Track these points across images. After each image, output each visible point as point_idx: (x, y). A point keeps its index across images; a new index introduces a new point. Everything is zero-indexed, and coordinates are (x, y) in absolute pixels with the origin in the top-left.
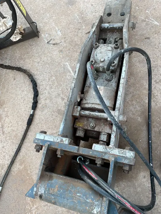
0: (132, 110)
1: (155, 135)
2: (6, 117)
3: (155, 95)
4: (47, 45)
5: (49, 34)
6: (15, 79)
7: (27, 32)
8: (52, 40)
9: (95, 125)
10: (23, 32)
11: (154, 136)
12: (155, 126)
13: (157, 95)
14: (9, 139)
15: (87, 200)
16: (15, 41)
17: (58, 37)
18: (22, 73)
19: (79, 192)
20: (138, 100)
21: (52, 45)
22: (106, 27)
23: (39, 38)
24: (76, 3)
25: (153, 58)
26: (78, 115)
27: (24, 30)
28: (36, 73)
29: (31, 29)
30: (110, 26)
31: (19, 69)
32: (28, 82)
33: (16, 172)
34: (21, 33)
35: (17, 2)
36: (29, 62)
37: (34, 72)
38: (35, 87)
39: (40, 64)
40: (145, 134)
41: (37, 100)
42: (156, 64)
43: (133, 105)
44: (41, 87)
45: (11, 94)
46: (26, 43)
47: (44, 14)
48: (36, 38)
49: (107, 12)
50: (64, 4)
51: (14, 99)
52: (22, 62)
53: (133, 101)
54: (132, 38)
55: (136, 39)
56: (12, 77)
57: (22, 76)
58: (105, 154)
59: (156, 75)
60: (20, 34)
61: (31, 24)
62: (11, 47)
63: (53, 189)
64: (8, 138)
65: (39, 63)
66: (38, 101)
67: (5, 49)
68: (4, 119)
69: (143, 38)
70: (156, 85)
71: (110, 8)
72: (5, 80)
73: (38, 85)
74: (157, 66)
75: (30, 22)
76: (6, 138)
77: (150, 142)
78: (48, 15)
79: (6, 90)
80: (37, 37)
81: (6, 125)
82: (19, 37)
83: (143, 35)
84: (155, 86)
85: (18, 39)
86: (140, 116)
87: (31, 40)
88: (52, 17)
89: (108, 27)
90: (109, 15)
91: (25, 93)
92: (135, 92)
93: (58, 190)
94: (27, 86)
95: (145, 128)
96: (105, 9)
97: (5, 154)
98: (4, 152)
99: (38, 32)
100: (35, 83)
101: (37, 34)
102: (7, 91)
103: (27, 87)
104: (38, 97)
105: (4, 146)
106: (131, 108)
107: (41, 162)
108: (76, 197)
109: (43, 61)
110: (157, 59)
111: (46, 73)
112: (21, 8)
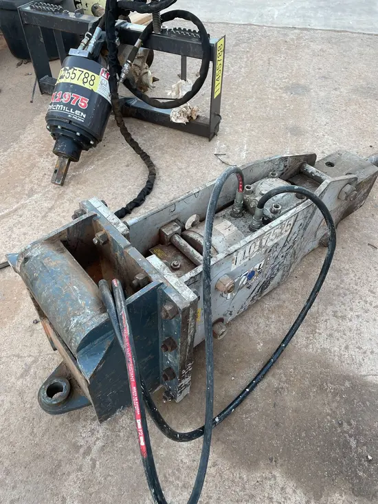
0: (261, 325)
1: (266, 388)
2: (68, 200)
3: (317, 331)
4: (212, 157)
5: (228, 146)
6: (128, 166)
7: (199, 121)
8: (225, 156)
9: (178, 267)
10: (194, 118)
11: (261, 390)
12: (277, 376)
13: (320, 334)
14: (44, 230)
15: (79, 300)
16: (174, 121)
17: (236, 158)
18: (145, 165)
19: (78, 286)
20: (282, 318)
21: (219, 161)
22: (310, 172)
23: (210, 141)
24: (302, 136)
25: (359, 278)
26: (168, 234)
27: (198, 117)
28: (164, 178)
29: (207, 122)
30: (316, 174)
31: (145, 157)
32: (141, 181)
33: (7, 278)
34: (190, 118)
35: (217, 72)
36: (168, 160)
37: (162, 174)
38: (146, 192)
39: (180, 172)
40: (249, 374)
41: (131, 210)
42: (356, 290)
43: (268, 318)
44: (153, 200)
45: (105, 180)
46: (187, 137)
47: (243, 120)
48: (205, 140)
49: (330, 160)
50: (282, 127)
51: (102, 188)
52: (158, 153)
53: (273, 312)
54: (349, 231)
55: (352, 236)
56: (128, 161)
57: (142, 169)
58: (156, 273)
59: (344, 304)
60: (188, 118)
61: (213, 116)
62: (161, 128)
63: (50, 260)
64: (43, 227)
65: (180, 169)
66: (132, 213)
67: (151, 125)
68: (63, 201)
69: (367, 242)
70: (331, 317)
71: (339, 159)
72: (114, 158)
73: (152, 193)
74: (357, 293)
75: (213, 111)
76: (42, 225)
77: (248, 390)
78: (248, 125)
79: (103, 169)
80: (208, 139)
81: (59, 210)
82: (183, 120)
83: (369, 238)
84: (328, 318)
85: (179, 121)
86: (265, 343)
87: (196, 137)
88: (252, 130)
89: (312, 173)
90: (330, 164)
91: (125, 191)
92: (287, 304)
93: (55, 265)
94: (136, 184)
95: (258, 366)
96: (330, 156)
97: (18, 243)
98: (19, 241)
99: (215, 134)
100: (150, 187)
101: (211, 135)
102: (102, 172)
103: (135, 186)
104: (137, 208)
105: (27, 234)
106: (261, 321)
107: (68, 225)
108: (68, 287)
109: (188, 172)
110: (363, 283)
111: (178, 187)
112: (217, 82)
